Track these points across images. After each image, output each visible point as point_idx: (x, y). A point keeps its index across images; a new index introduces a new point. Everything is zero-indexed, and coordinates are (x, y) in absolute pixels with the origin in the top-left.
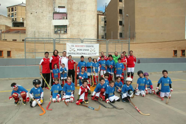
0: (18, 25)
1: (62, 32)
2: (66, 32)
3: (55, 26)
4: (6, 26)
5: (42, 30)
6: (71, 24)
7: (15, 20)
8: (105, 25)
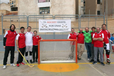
0: (15, 9)
1: (46, 12)
2: (49, 12)
3: (40, 8)
4: (6, 10)
5: (30, 12)
6: (53, 5)
7: (14, 6)
8: (84, 5)
